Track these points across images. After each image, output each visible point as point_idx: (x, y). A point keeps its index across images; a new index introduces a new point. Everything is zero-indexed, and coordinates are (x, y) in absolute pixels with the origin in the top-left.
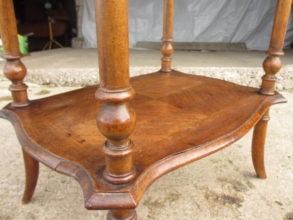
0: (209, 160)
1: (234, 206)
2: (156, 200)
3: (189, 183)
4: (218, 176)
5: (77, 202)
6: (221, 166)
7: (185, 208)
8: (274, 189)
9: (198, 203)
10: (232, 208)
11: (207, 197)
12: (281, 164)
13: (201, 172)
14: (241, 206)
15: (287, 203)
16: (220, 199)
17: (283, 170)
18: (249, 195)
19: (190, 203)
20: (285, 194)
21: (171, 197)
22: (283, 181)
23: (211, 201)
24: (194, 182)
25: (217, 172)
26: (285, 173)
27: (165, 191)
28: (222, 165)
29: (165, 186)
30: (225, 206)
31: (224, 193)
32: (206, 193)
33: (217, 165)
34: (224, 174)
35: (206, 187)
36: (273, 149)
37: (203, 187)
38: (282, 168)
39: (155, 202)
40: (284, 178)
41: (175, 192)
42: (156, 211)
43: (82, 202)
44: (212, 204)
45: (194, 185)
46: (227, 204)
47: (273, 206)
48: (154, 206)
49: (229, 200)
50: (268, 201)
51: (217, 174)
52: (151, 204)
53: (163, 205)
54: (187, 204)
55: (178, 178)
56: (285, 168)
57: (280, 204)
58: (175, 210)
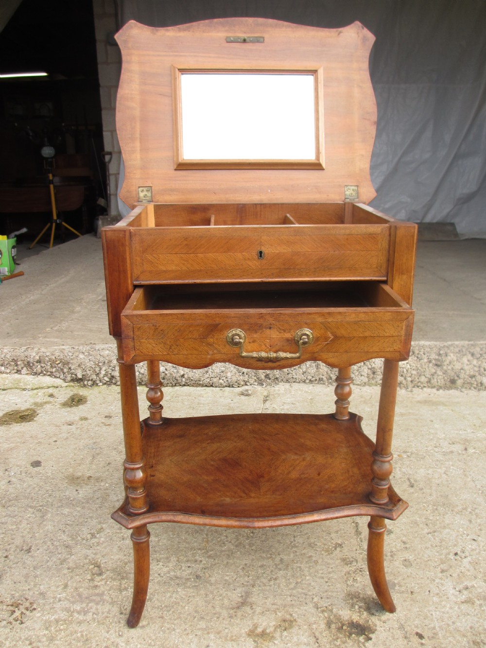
0: (341, 559)
1: (362, 639)
2: (264, 629)
3: (307, 601)
4: (349, 589)
5: (164, 632)
6: (356, 571)
7: (300, 641)
8: (420, 613)
9: (317, 634)
10: (359, 641)
11: (329, 624)
12: (441, 568)
13: (327, 582)
14: (371, 639)
15: (431, 635)
16: (346, 628)
17: (441, 579)
18: (384, 622)
19: (306, 634)
20: (432, 620)
21: (283, 624)
22: (435, 599)
23: (334, 631)
24: (316, 600)
25: (348, 583)
26: (442, 584)
27: (276, 614)
28: (357, 569)
29: (276, 607)
30: (350, 639)
31: (353, 617)
32: (329, 618)
33: (351, 568)
34: (357, 585)
35: (330, 608)
36: (437, 538)
37: (326, 607)
38: (440, 575)
39: (263, 631)
40: (437, 594)
41: (288, 617)
42: (263, 646)
43: (170, 630)
44: (334, 635)
45: (314, 605)
46: (353, 635)
47: (411, 639)
48: (261, 638)
49: (357, 629)
50: (406, 633)
51: (348, 585)
52: (258, 635)
53: (273, 637)
54: (303, 635)
55: (294, 591)
56: (444, 576)
57: (421, 636)
58: (287, 644)
